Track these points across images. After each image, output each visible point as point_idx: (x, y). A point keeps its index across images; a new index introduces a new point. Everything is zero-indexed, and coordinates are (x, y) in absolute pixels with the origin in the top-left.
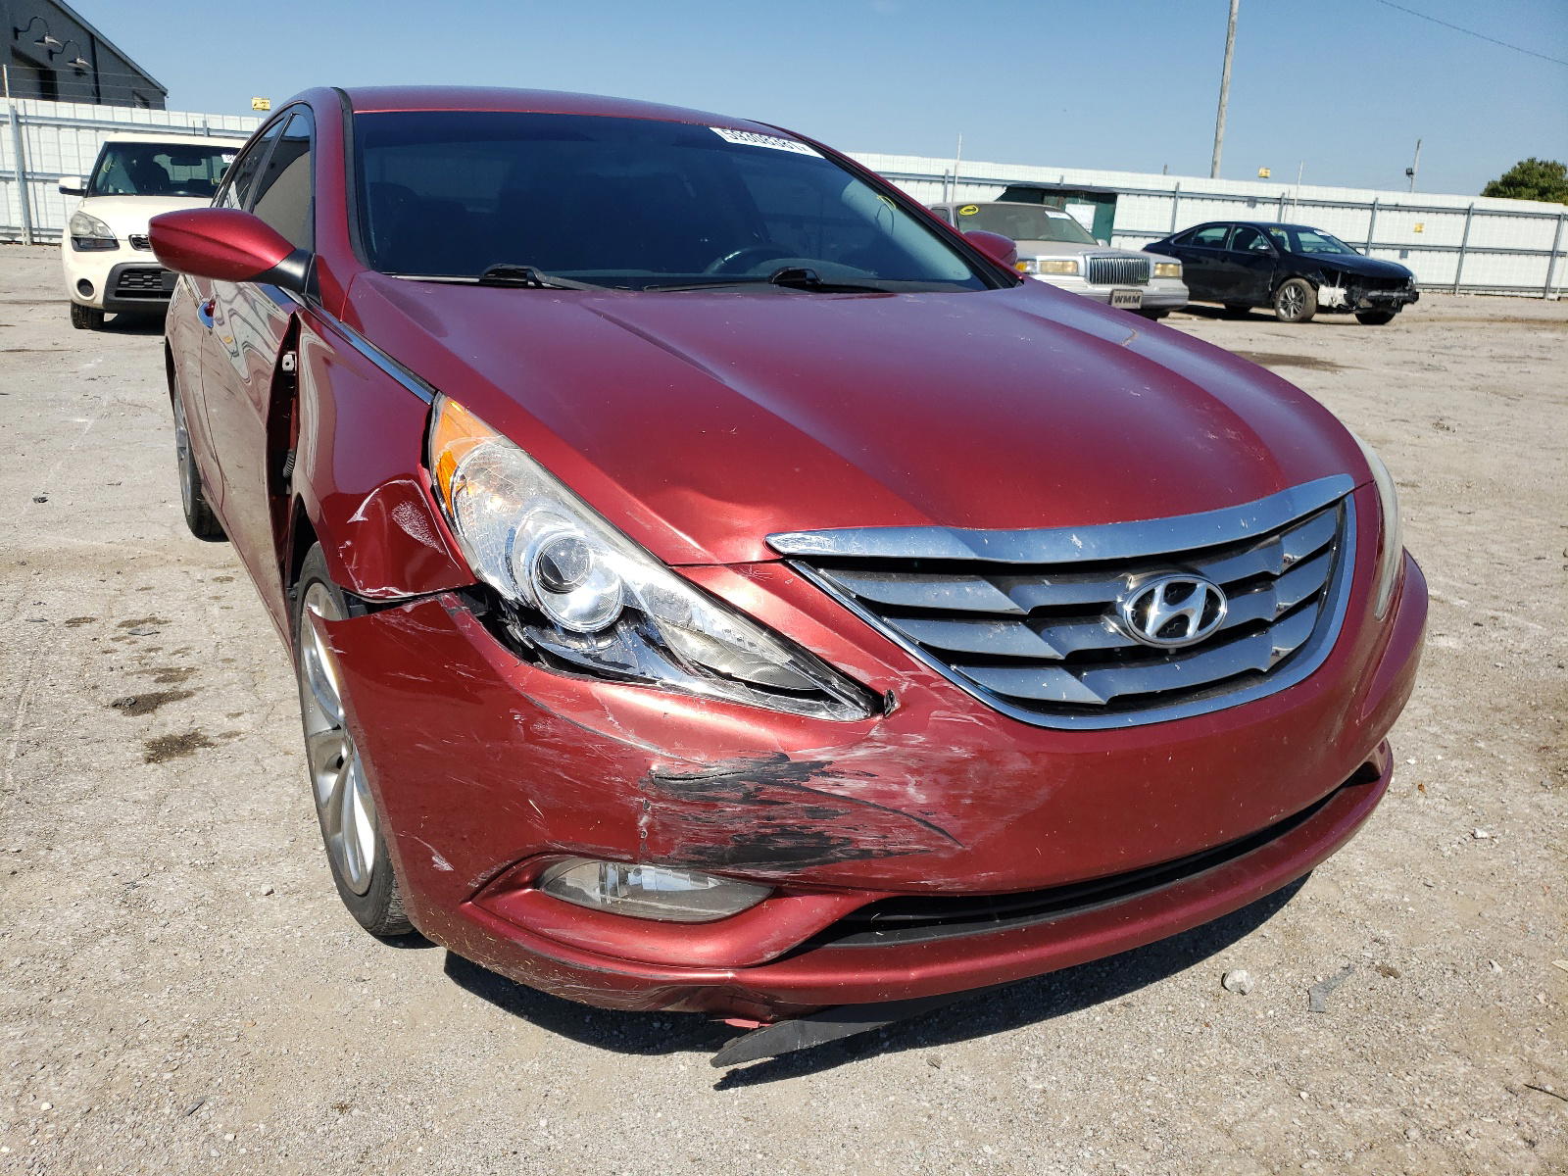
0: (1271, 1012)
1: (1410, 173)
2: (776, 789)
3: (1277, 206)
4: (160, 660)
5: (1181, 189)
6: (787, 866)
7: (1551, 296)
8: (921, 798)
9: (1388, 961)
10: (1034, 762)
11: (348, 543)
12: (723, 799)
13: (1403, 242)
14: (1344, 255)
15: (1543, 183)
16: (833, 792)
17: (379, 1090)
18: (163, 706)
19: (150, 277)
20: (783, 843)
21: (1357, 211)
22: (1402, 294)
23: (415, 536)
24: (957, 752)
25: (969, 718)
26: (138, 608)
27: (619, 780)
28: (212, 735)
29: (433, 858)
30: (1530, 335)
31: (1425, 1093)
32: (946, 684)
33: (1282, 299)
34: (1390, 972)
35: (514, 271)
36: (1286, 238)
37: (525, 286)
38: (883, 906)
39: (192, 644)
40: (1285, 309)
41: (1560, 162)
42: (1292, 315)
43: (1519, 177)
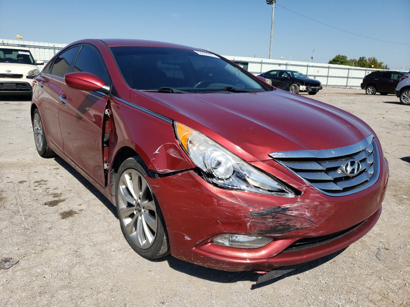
0: (366, 260)
1: (312, 58)
2: (279, 215)
3: (285, 66)
4: (51, 191)
5: (263, 62)
6: (281, 233)
7: (347, 88)
8: (309, 215)
9: (385, 247)
10: (331, 205)
11: (154, 159)
12: (267, 218)
13: (315, 75)
14: (304, 78)
15: (342, 61)
16: (291, 215)
17: (169, 298)
18: (59, 204)
19: (21, 85)
20: (280, 227)
21: (304, 67)
22: (319, 88)
23: (175, 157)
24: (316, 203)
25: (318, 195)
26: (37, 177)
27: (243, 214)
28: (76, 210)
29: (185, 237)
30: (348, 97)
31: (406, 275)
32: (312, 187)
33: (291, 89)
34: (387, 249)
35: (167, 88)
36: (291, 74)
37: (169, 92)
38: (300, 241)
39: (57, 187)
40: (292, 91)
41: (345, 56)
42: (294, 93)
43: (336, 59)
